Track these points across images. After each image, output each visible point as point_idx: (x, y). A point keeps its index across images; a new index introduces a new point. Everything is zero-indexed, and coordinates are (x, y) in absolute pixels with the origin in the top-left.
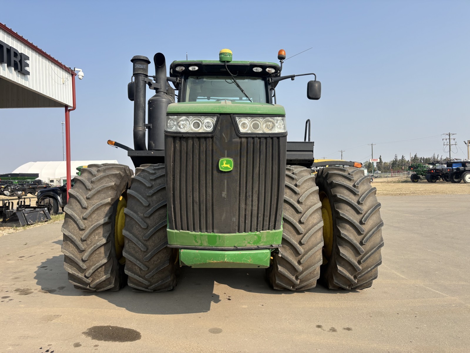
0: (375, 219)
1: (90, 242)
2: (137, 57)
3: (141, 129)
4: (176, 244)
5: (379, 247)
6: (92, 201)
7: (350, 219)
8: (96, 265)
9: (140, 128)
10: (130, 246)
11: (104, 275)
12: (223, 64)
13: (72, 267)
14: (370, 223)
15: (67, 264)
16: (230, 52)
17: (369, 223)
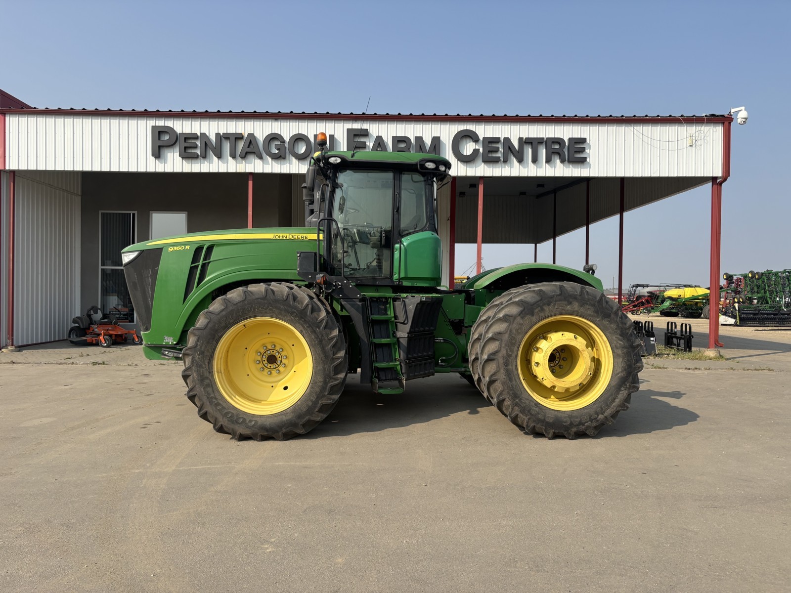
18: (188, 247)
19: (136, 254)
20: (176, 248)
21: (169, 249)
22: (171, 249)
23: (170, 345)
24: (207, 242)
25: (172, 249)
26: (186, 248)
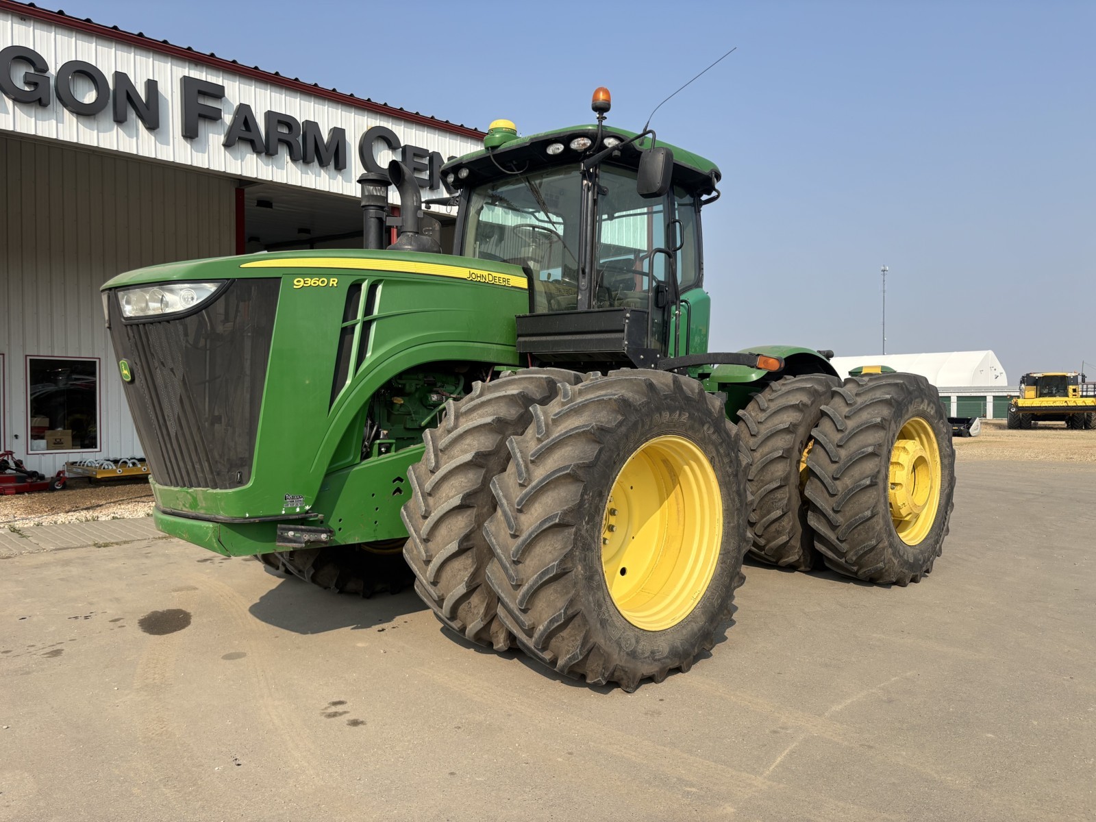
0: (550, 502)
5: (542, 573)
7: (498, 497)
14: (536, 510)
17: (533, 510)
18: (334, 282)
19: (211, 288)
20: (311, 282)
21: (295, 282)
22: (299, 283)
23: (298, 514)
24: (369, 273)
25: (302, 284)
26: (331, 283)
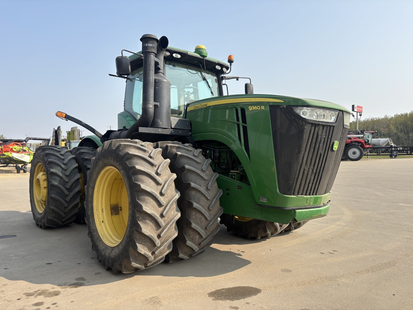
1: (167, 217)
2: (149, 36)
3: (151, 107)
4: (291, 206)
6: (162, 177)
8: (169, 240)
9: (151, 105)
10: (197, 217)
11: (167, 250)
12: (202, 58)
13: (144, 247)
15: (139, 245)
16: (205, 48)
